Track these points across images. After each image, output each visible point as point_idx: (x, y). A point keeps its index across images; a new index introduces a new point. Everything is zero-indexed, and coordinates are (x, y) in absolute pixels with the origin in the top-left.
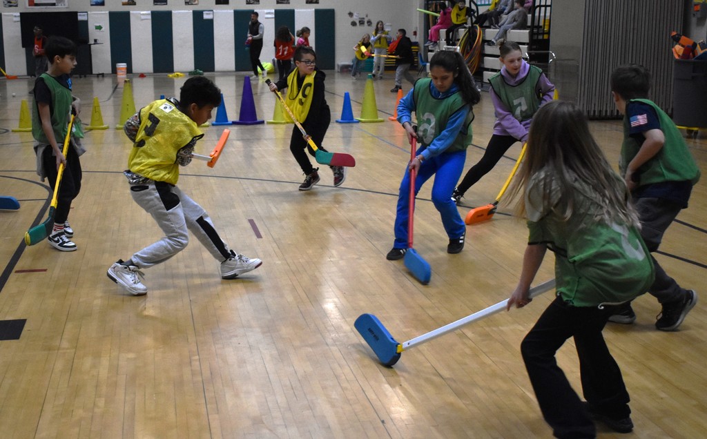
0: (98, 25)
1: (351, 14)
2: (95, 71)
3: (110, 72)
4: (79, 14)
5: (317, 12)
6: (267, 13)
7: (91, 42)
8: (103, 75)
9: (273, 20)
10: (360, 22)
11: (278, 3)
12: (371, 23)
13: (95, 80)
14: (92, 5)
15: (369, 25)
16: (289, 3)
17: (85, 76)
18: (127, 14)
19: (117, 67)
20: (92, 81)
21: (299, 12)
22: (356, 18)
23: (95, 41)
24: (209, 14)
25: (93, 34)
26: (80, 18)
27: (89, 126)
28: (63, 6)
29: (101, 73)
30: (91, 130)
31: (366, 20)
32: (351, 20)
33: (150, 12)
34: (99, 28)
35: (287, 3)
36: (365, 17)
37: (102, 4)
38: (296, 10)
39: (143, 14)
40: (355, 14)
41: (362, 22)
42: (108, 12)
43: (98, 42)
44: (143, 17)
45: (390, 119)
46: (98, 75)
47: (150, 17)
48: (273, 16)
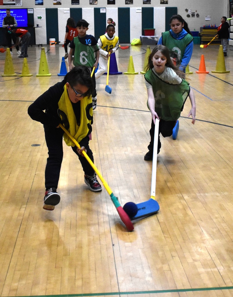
0: (39, 16)
1: (187, 10)
2: (37, 43)
3: (46, 44)
4: (28, 10)
5: (167, 9)
6: (138, 10)
7: (35, 26)
8: (42, 45)
9: (141, 14)
10: (192, 15)
11: (144, 3)
12: (199, 15)
13: (37, 48)
14: (36, 5)
15: (197, 17)
16: (150, 4)
17: (32, 46)
18: (56, 10)
19: (50, 40)
20: (35, 49)
21: (156, 9)
22: (189, 12)
23: (38, 25)
24: (104, 10)
25: (36, 21)
26: (29, 12)
27: (21, 75)
28: (19, 5)
29: (41, 44)
30: (22, 77)
31: (196, 14)
32: (187, 14)
33: (69, 9)
34: (40, 18)
35: (149, 4)
36: (195, 12)
37: (42, 4)
38: (154, 8)
39: (65, 10)
40: (189, 10)
41: (193, 15)
42: (45, 9)
43: (39, 26)
44: (65, 12)
45: (196, 72)
46: (39, 45)
47: (69, 12)
48: (141, 11)
